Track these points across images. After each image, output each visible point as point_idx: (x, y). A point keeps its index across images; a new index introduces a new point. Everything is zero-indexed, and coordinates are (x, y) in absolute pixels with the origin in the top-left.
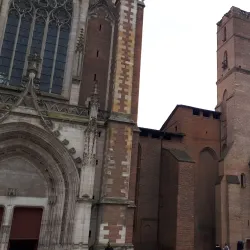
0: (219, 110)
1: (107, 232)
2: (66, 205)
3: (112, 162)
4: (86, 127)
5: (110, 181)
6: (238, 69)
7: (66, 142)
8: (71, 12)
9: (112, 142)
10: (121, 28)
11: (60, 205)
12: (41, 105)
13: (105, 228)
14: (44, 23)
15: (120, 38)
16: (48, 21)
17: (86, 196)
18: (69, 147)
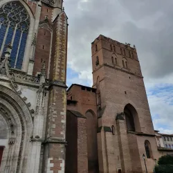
0: (95, 87)
1: (52, 165)
2: (22, 144)
3: (55, 112)
4: (37, 89)
5: (54, 126)
6: (105, 65)
7: (25, 99)
8: (29, 24)
9: (54, 98)
10: (58, 33)
11: (18, 144)
12: (11, 74)
13: (51, 162)
14: (14, 29)
15: (58, 38)
16: (16, 28)
17: (38, 137)
18: (27, 102)
